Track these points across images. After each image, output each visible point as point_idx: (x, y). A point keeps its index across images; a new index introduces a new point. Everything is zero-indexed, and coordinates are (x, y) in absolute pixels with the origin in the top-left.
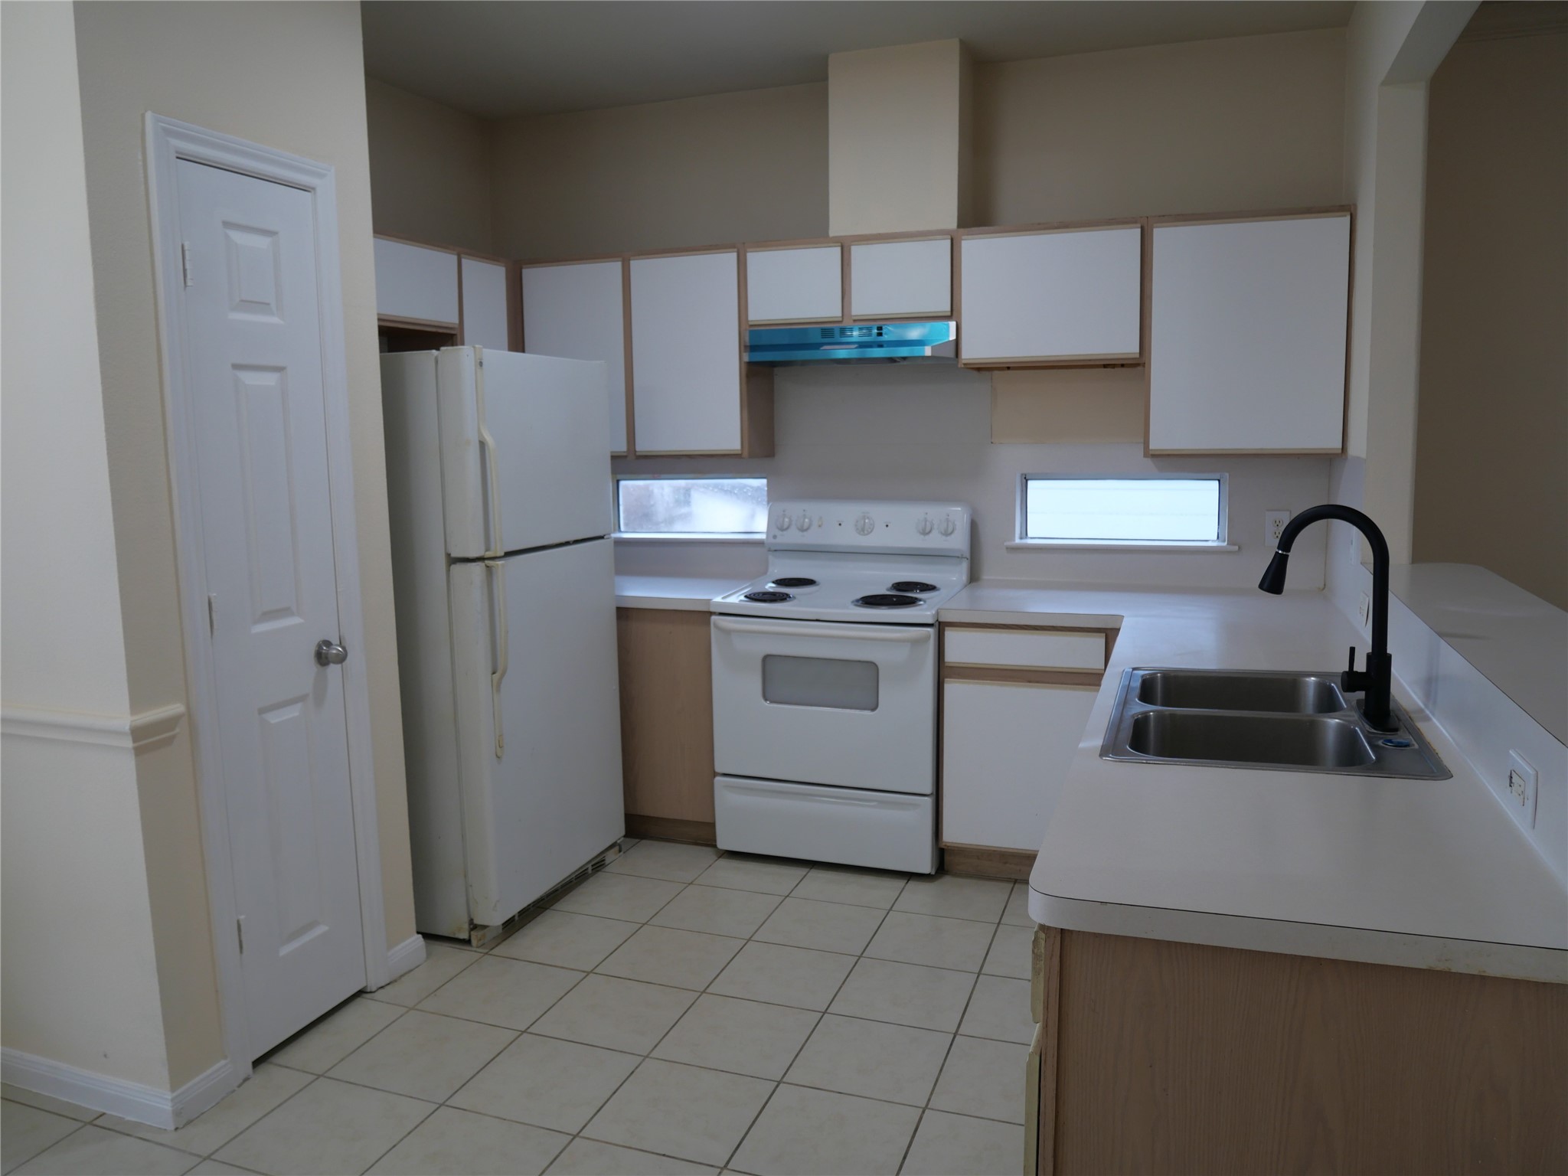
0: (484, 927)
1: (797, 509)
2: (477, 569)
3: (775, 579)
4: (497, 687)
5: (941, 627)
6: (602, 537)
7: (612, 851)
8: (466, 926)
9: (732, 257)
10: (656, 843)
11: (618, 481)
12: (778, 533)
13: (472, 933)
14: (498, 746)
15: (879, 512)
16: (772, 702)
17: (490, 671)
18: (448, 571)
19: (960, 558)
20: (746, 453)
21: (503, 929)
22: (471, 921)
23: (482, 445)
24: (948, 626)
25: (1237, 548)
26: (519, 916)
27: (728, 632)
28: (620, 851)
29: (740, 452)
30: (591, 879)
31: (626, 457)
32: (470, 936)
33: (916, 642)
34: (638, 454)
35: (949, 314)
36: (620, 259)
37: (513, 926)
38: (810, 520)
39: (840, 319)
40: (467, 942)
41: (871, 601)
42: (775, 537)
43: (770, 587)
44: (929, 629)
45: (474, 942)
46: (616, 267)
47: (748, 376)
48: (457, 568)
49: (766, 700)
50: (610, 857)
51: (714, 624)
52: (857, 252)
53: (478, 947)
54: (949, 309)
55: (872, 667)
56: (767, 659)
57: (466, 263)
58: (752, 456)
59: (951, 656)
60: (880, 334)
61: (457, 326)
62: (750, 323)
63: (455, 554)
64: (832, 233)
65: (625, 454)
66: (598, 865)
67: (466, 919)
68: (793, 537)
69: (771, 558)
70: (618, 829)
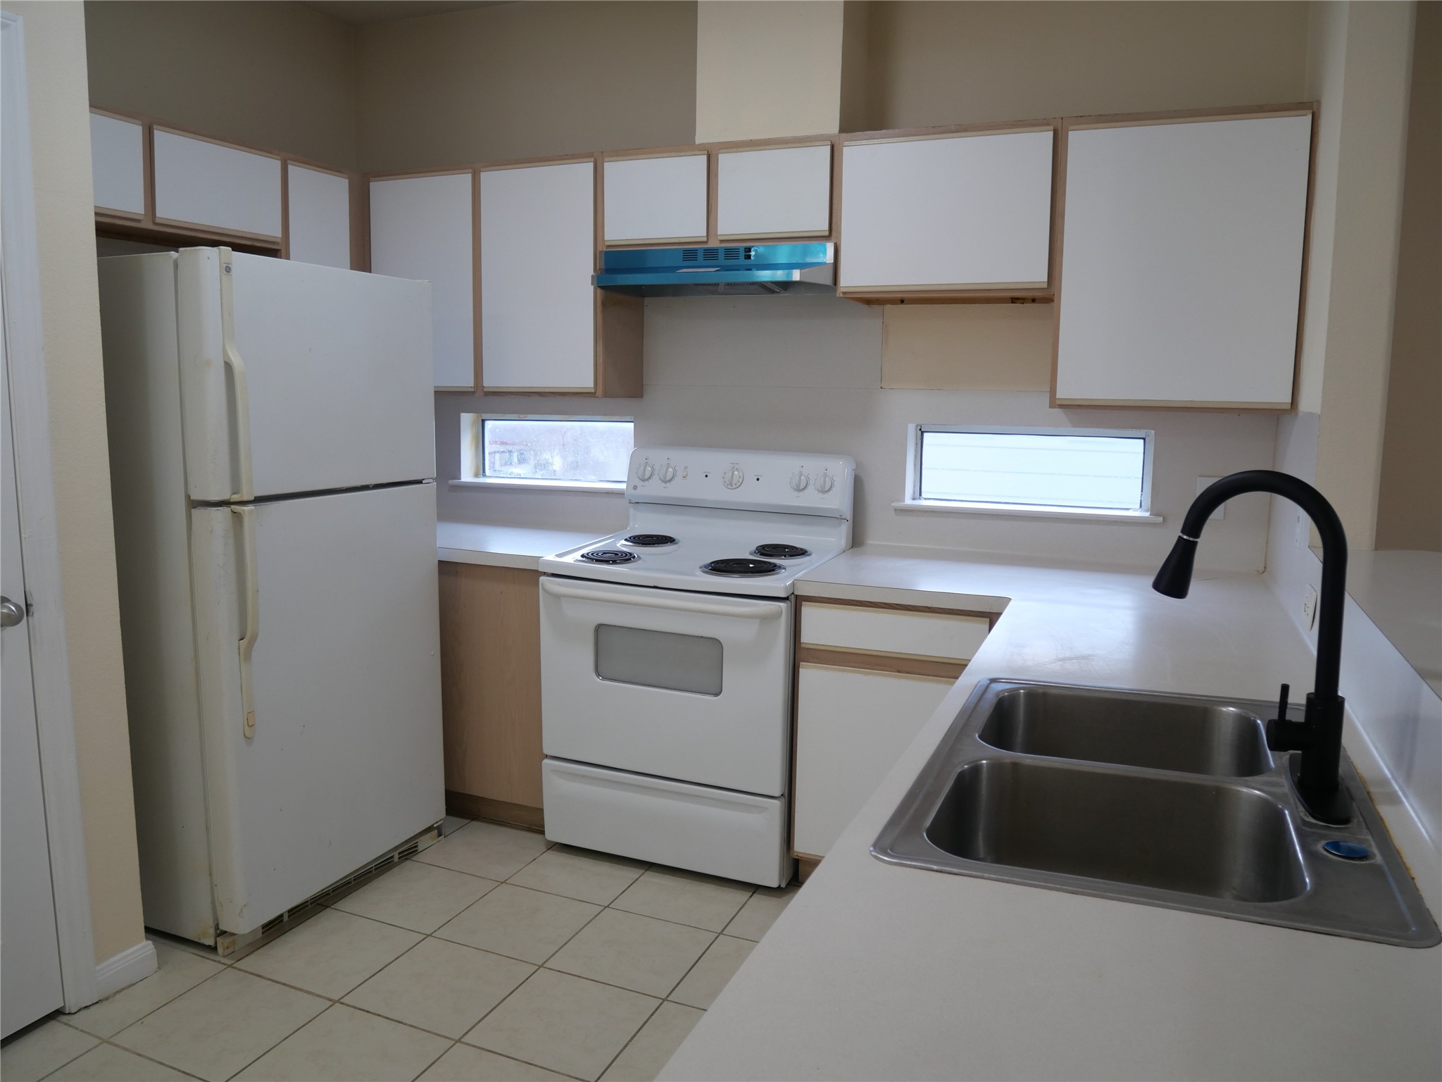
0: (233, 934)
1: (660, 457)
2: (220, 517)
3: (627, 536)
4: (247, 655)
5: (796, 601)
6: (420, 482)
7: (429, 835)
8: (212, 931)
9: (588, 167)
10: (484, 825)
11: (483, 421)
12: (639, 484)
13: (218, 939)
14: (246, 726)
15: (752, 463)
16: (605, 678)
17: (236, 636)
18: (189, 517)
19: (841, 519)
20: (600, 392)
21: (263, 933)
22: (217, 927)
23: (228, 367)
24: (805, 601)
25: (1161, 519)
26: (289, 916)
27: (558, 597)
28: (440, 835)
29: (593, 391)
30: (396, 869)
31: (473, 393)
32: (216, 943)
33: (765, 619)
34: (485, 390)
35: (827, 233)
36: (470, 170)
37: (275, 929)
38: (675, 471)
39: (705, 239)
40: (214, 949)
41: (722, 567)
42: (635, 488)
43: (622, 545)
44: (782, 605)
45: (220, 950)
46: (465, 179)
47: (604, 304)
48: (198, 513)
49: (598, 674)
50: (423, 843)
51: (543, 589)
52: (725, 161)
53: (224, 956)
54: (826, 227)
55: (716, 643)
56: (599, 628)
57: (293, 170)
58: (607, 395)
59: (809, 636)
60: (749, 257)
61: (279, 241)
62: (607, 244)
63: (195, 496)
64: (699, 139)
65: (473, 390)
66: (408, 851)
67: (210, 923)
68: (654, 489)
69: (632, 511)
70: (436, 809)
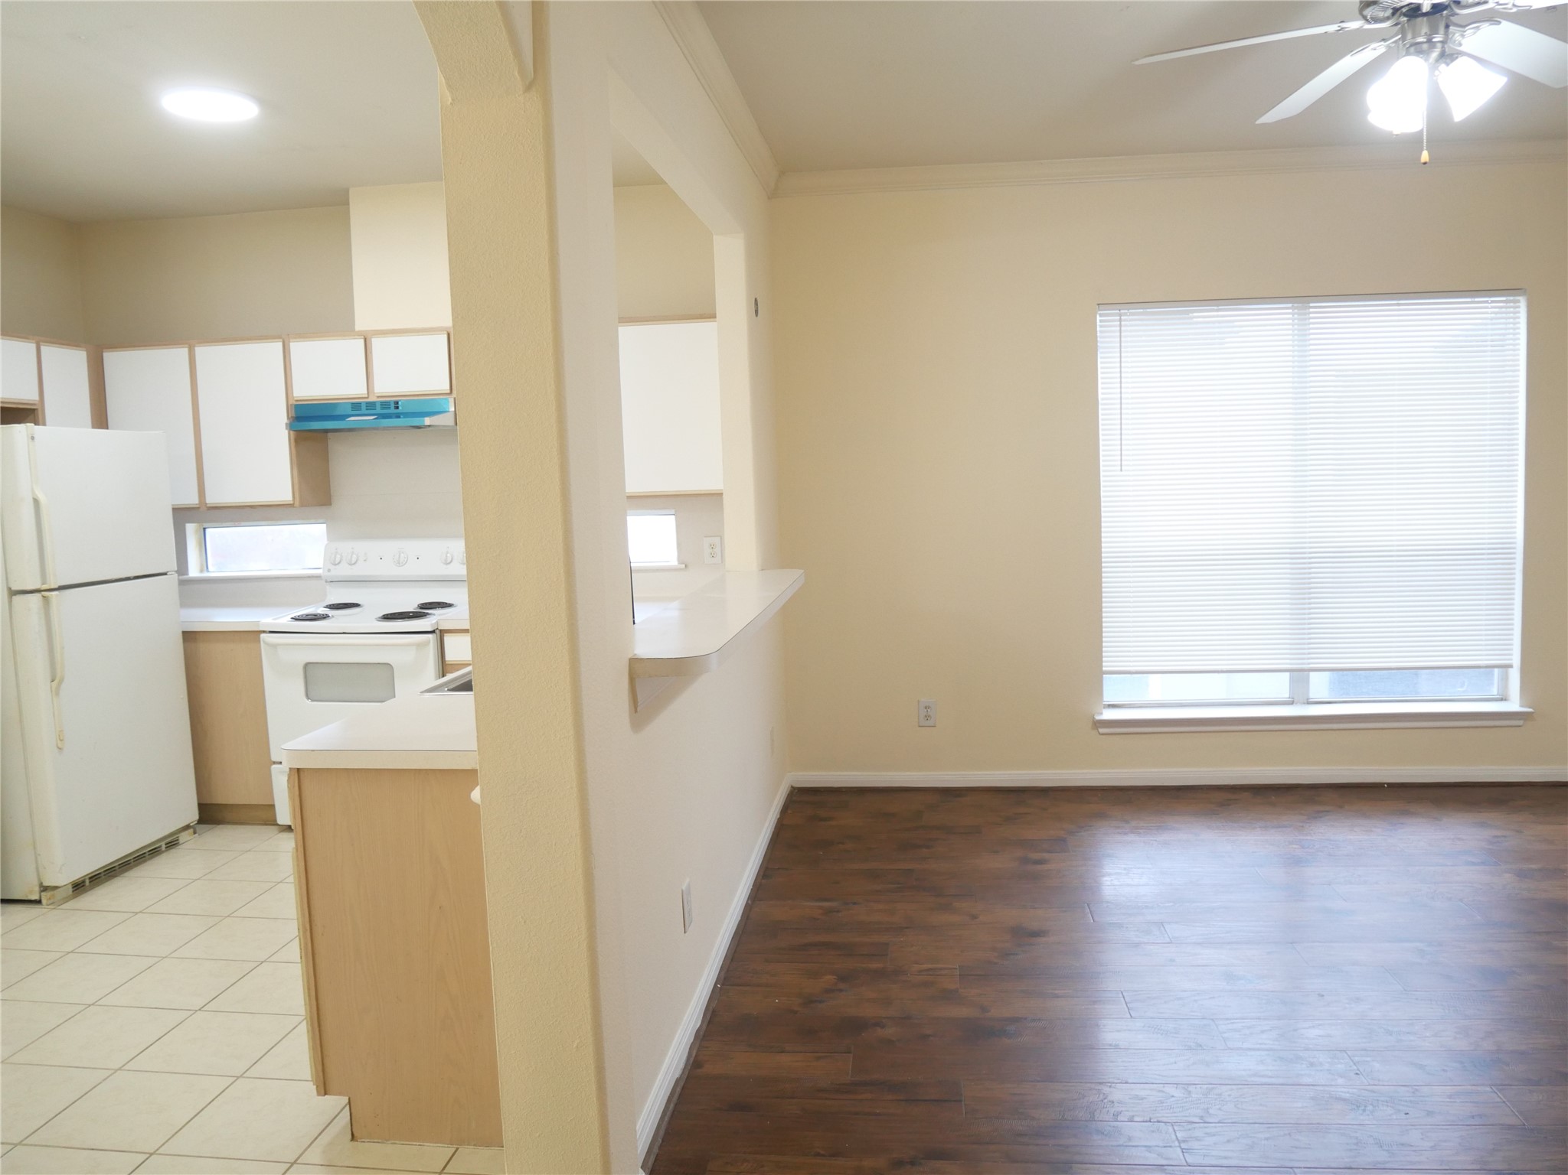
0: (56, 888)
1: (347, 547)
2: (34, 600)
3: (325, 605)
4: (57, 692)
5: (440, 634)
6: (165, 574)
7: (187, 832)
8: (37, 889)
9: (280, 345)
10: (229, 826)
11: (204, 529)
12: (332, 567)
13: (42, 893)
14: (59, 741)
15: (412, 547)
16: (313, 701)
17: (49, 680)
18: (10, 602)
20: (297, 503)
21: (73, 891)
22: (41, 885)
23: (36, 502)
24: (446, 633)
25: (684, 566)
26: (90, 882)
27: (275, 646)
28: (195, 833)
29: (292, 503)
30: (164, 854)
31: (199, 508)
32: (40, 897)
33: (420, 646)
34: (208, 505)
35: (449, 392)
36: (187, 346)
37: (79, 887)
38: (358, 556)
39: (366, 396)
40: (39, 902)
41: (389, 617)
42: (329, 571)
43: (321, 611)
44: (430, 636)
45: (44, 901)
46: (182, 352)
47: (296, 441)
48: (17, 599)
49: (308, 698)
50: (184, 837)
51: (264, 641)
52: (376, 343)
53: (48, 905)
54: (448, 388)
55: (388, 666)
56: (307, 665)
57: (45, 350)
58: (302, 505)
59: (450, 657)
60: (397, 408)
61: (37, 402)
62: (296, 399)
63: (15, 588)
64: (357, 328)
65: (198, 506)
66: (171, 843)
67: (36, 883)
68: (344, 571)
69: (328, 587)
70: (193, 815)
